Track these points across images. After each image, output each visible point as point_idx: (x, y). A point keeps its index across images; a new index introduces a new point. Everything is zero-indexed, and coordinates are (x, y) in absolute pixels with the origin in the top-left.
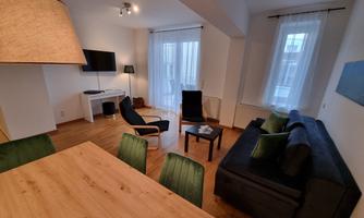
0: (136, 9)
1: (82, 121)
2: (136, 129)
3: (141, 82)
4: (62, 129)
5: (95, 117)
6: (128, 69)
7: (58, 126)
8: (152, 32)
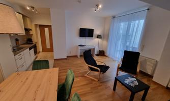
0: (100, 6)
1: (76, 56)
2: (89, 67)
3: (105, 43)
4: (69, 58)
5: (81, 56)
6: (99, 37)
7: (67, 57)
8: (114, 17)
